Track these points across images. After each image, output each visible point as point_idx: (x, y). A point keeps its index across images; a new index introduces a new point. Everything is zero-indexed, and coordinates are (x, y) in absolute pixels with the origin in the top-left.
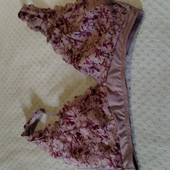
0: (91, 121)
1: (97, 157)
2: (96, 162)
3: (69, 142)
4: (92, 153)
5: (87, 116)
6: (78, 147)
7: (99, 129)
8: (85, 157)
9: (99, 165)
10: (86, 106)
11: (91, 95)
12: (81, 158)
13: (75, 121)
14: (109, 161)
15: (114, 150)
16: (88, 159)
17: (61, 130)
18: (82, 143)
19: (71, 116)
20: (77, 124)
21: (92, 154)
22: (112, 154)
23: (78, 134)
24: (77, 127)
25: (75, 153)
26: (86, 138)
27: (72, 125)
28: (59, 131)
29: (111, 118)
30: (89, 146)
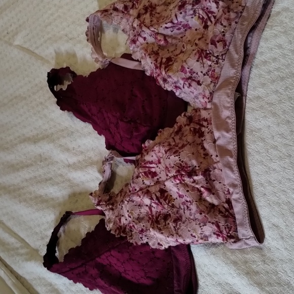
0: (186, 164)
1: (194, 223)
2: (194, 232)
3: (147, 206)
4: (186, 218)
6: (162, 212)
7: (197, 175)
8: (174, 227)
9: (198, 237)
10: (177, 141)
11: (185, 126)
12: (167, 228)
13: (158, 170)
14: (215, 227)
15: (223, 210)
16: (178, 229)
17: (134, 187)
18: (168, 204)
19: (151, 163)
20: (160, 175)
21: (186, 220)
23: (163, 192)
24: (160, 180)
25: (157, 222)
26: (175, 196)
27: (153, 177)
28: (131, 189)
29: (216, 159)
30: (180, 207)
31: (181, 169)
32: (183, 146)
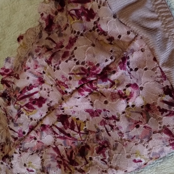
0: (90, 64)
1: (132, 144)
2: (137, 156)
3: (49, 146)
4: (116, 141)
5: (74, 56)
6: (74, 147)
7: (114, 72)
8: (102, 160)
9: (145, 159)
10: (58, 40)
11: (56, 14)
12: (91, 165)
13: (44, 94)
14: (165, 136)
15: (165, 106)
16: (109, 160)
17: (20, 131)
18: (79, 132)
19: (30, 87)
20: (50, 99)
21: (117, 145)
22: (167, 116)
23: (63, 118)
24: (52, 104)
25: (73, 163)
26: (83, 117)
27: (40, 106)
28: (16, 135)
29: (128, 38)
30: (99, 130)
31: (86, 76)
32: (72, 42)
